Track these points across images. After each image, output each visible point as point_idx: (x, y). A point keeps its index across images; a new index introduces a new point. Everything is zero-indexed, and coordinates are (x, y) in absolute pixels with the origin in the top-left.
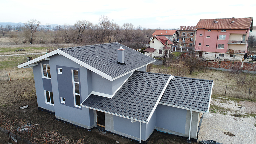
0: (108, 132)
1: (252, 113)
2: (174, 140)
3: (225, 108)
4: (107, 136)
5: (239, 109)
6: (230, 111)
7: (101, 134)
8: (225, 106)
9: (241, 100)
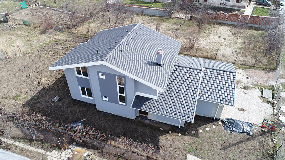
0: (150, 120)
1: (257, 84)
2: (203, 121)
4: (150, 124)
5: (247, 79)
6: (240, 83)
7: (144, 122)
9: (248, 68)
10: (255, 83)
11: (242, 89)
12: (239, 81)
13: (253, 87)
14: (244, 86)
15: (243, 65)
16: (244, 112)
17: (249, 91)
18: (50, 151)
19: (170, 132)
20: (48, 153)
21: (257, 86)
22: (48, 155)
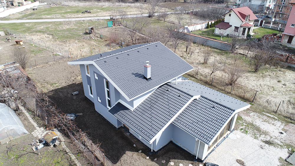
0: (131, 134)
1: (290, 144)
3: (262, 130)
4: (129, 137)
5: (280, 134)
6: (265, 135)
7: (125, 134)
8: (264, 126)
9: (291, 123)
10: (288, 142)
11: (262, 142)
12: (266, 133)
13: (280, 146)
14: (268, 140)
15: (286, 117)
17: (272, 147)
18: (40, 127)
20: (38, 128)
21: (288, 146)
22: (36, 129)
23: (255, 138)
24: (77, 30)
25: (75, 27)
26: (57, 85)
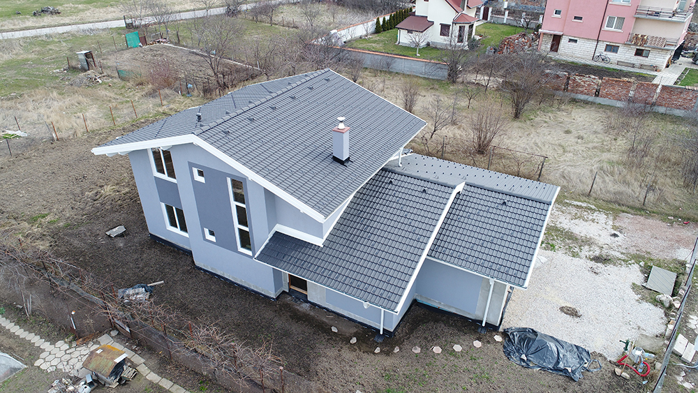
0: (314, 305)
1: (638, 252)
2: (452, 325)
3: (579, 237)
4: (312, 313)
5: (612, 238)
6: (589, 245)
7: (297, 307)
8: (581, 228)
9: (623, 212)
10: (633, 251)
11: (589, 261)
12: (588, 242)
13: (624, 261)
14: (597, 253)
15: (610, 202)
16: (577, 320)
17: (610, 267)
18: (53, 342)
19: (354, 340)
20: (46, 345)
21: (637, 258)
22: (43, 351)
23: (573, 256)
24: (38, 62)
25: (30, 56)
26: (48, 218)
